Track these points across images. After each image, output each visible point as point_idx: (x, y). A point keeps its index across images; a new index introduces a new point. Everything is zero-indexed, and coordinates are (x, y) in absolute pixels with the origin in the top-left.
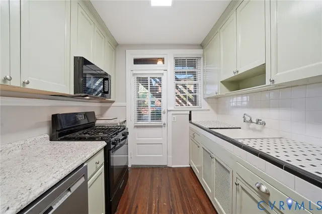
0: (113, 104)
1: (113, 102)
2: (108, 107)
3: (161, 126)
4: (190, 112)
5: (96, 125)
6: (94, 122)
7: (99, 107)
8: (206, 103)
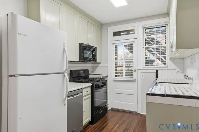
0: (100, 65)
1: (99, 63)
2: (97, 67)
3: (132, 81)
4: (157, 71)
5: (89, 78)
6: (88, 76)
7: (92, 66)
8: (172, 63)
